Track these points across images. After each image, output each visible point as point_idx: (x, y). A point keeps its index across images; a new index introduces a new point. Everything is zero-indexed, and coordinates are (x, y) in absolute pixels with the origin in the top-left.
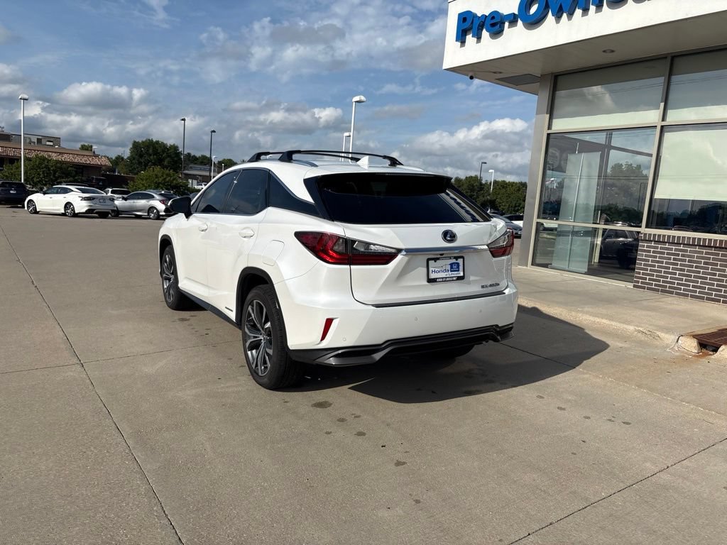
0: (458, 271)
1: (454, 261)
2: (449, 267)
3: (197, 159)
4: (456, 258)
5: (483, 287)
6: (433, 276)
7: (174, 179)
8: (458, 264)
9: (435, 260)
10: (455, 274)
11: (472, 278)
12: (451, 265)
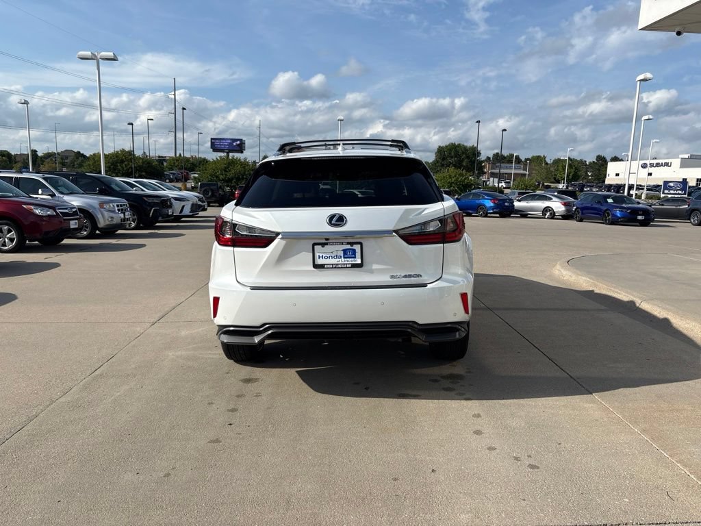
0: (355, 257)
1: (349, 247)
2: (341, 254)
3: (505, 158)
4: (352, 244)
5: (392, 277)
6: (320, 261)
7: (465, 179)
8: (354, 251)
9: (323, 245)
10: (351, 261)
11: (375, 267)
12: (345, 251)
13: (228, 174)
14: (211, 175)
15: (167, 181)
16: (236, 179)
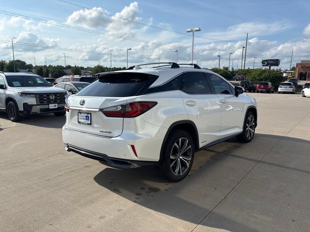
0: (89, 120)
2: (85, 118)
4: (88, 114)
6: (80, 120)
8: (89, 117)
9: (80, 113)
10: (87, 122)
11: (95, 125)
12: (86, 116)
13: (261, 77)
14: (253, 77)
15: (235, 80)
16: (265, 79)
